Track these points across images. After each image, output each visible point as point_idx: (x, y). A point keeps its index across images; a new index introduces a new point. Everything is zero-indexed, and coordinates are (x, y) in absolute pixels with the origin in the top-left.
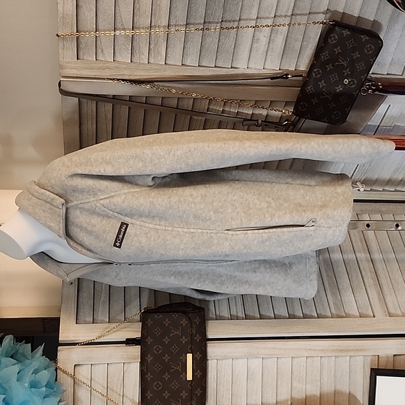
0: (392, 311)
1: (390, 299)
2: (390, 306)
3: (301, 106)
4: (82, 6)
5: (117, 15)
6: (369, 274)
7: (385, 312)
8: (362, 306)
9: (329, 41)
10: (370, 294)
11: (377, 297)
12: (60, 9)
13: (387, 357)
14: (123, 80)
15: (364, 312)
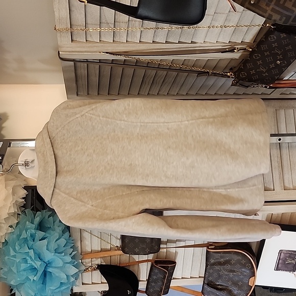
0: (287, 185)
1: (287, 176)
2: (286, 181)
3: (242, 74)
4: (74, 11)
5: (102, 15)
6: (276, 159)
7: (282, 186)
8: (267, 182)
9: (269, 39)
10: (274, 174)
11: (278, 175)
12: (57, 14)
13: (278, 214)
14: (107, 53)
15: (268, 186)
